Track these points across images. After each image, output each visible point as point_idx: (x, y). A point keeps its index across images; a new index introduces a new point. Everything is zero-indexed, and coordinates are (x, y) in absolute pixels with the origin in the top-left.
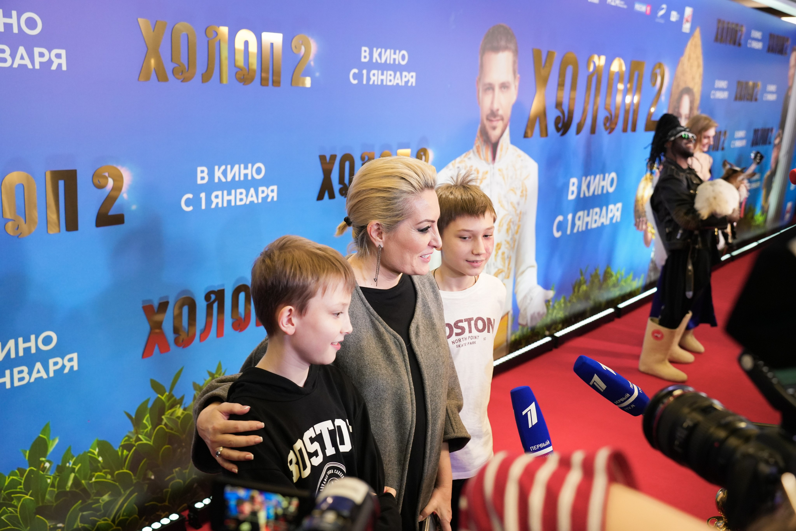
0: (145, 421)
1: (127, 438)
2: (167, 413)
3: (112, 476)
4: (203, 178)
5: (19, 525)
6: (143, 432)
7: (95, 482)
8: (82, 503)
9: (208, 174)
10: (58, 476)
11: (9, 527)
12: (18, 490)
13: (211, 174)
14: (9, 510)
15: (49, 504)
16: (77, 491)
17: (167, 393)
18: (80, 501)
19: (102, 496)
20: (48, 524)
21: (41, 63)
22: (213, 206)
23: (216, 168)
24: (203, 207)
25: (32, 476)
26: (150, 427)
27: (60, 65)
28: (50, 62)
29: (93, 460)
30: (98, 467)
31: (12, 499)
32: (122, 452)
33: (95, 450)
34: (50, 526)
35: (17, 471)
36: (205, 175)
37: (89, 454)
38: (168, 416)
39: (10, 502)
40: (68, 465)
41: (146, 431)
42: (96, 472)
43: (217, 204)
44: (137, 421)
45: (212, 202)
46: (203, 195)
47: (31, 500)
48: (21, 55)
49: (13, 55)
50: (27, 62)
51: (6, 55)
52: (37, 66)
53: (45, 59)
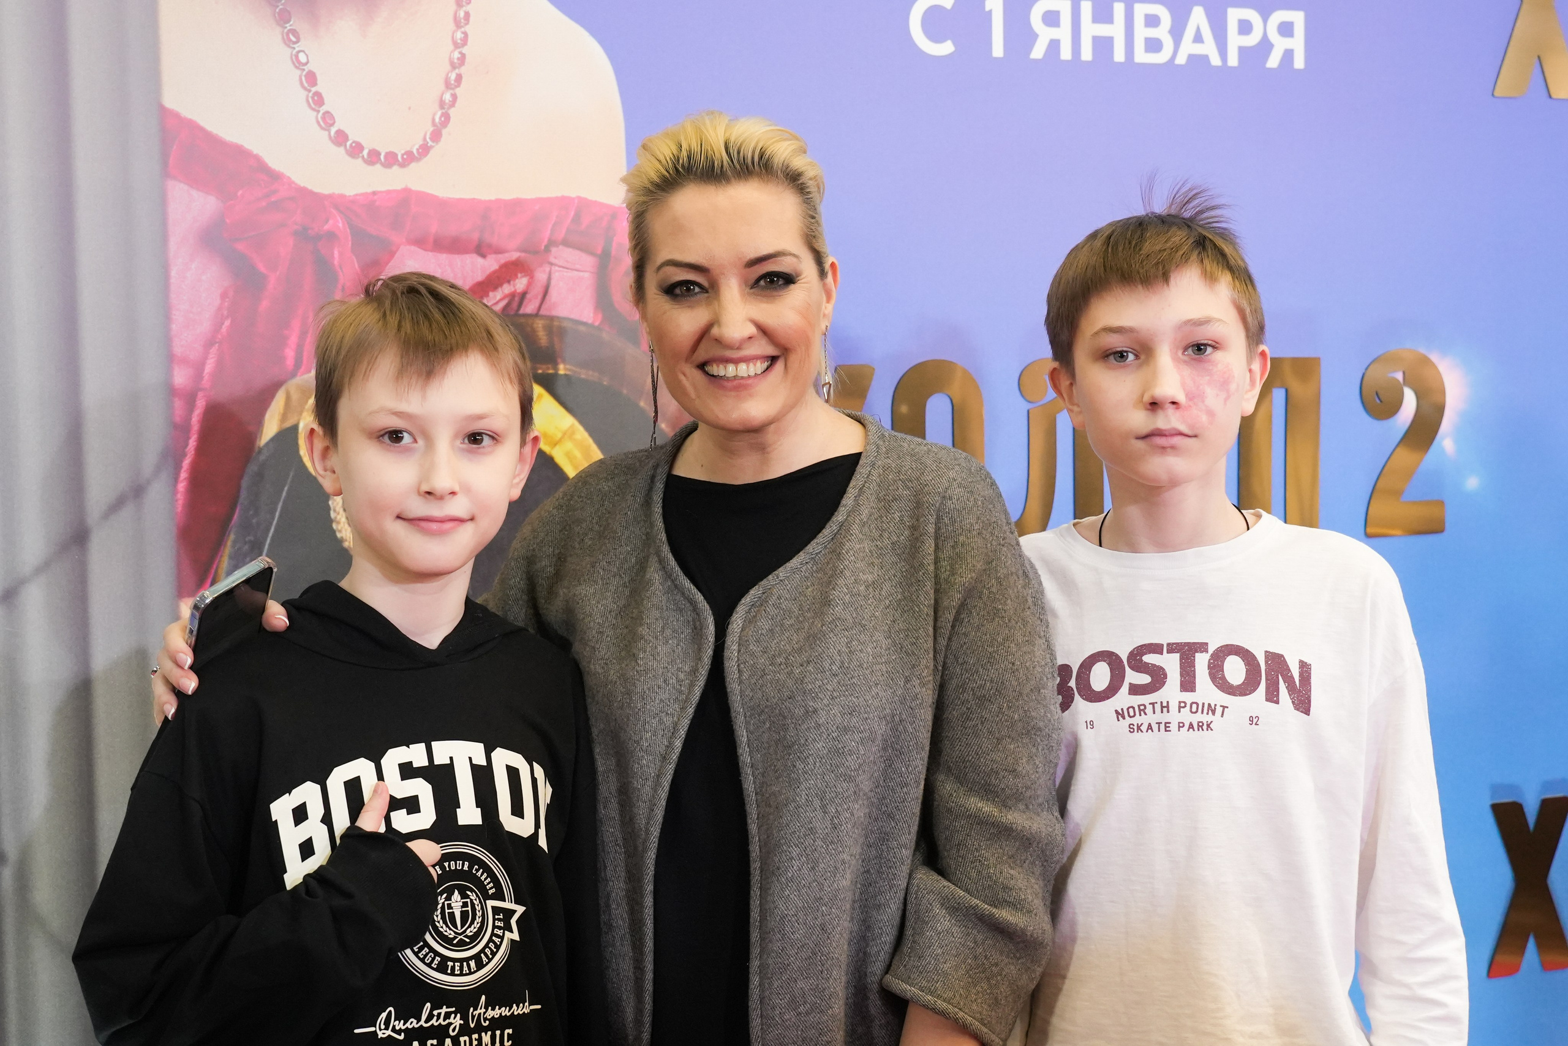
21: (1242, 50)
27: (1288, 54)
28: (1265, 46)
48: (1198, 30)
49: (1177, 33)
50: (1209, 48)
51: (1162, 32)
52: (1233, 60)
53: (1252, 40)
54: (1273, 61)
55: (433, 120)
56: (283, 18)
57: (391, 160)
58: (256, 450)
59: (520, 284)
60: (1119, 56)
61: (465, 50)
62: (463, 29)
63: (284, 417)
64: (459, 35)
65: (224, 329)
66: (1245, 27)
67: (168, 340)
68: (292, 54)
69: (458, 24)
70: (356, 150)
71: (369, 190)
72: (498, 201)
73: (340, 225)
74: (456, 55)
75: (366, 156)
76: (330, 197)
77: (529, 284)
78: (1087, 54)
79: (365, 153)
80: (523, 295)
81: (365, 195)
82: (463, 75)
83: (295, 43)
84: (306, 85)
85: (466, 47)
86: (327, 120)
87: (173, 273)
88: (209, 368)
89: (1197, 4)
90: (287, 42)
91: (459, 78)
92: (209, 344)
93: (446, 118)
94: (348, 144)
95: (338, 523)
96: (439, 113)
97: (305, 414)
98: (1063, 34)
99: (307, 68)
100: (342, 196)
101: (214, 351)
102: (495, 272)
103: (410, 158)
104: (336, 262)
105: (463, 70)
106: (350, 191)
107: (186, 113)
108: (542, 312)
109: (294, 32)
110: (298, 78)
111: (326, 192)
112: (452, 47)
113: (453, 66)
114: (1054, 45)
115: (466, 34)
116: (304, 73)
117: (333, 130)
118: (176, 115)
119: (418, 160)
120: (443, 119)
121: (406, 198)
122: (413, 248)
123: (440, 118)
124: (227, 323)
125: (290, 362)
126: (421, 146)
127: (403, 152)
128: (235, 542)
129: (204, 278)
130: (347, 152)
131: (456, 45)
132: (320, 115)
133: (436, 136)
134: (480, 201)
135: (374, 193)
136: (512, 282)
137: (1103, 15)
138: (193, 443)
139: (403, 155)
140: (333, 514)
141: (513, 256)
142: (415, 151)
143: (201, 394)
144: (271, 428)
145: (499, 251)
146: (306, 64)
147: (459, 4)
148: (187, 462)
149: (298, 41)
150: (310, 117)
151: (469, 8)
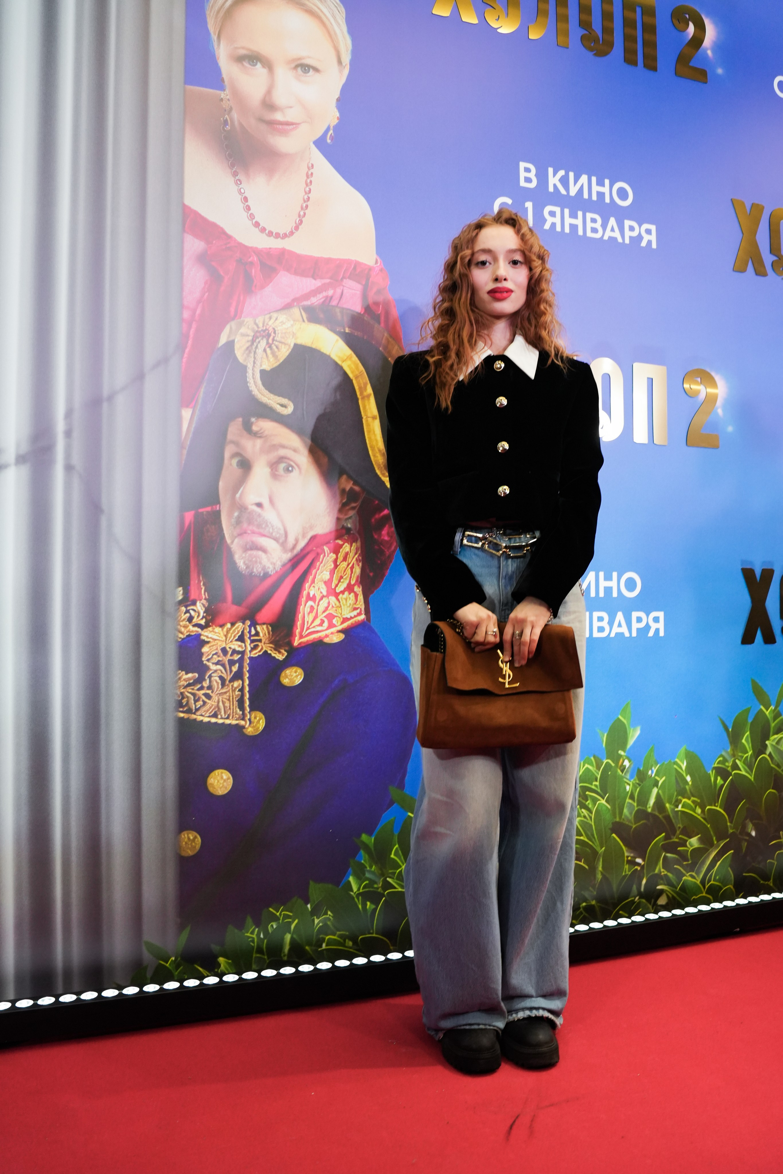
0: (744, 741)
1: (721, 759)
2: (772, 738)
3: (703, 811)
5: (593, 840)
6: (742, 757)
7: (683, 812)
8: (666, 838)
10: (639, 785)
11: (582, 838)
12: (593, 787)
14: (583, 812)
15: (627, 823)
16: (660, 816)
17: (772, 707)
18: (664, 834)
19: (690, 837)
20: (626, 854)
21: (631, 238)
25: (610, 773)
26: (750, 753)
27: (650, 242)
28: (640, 237)
29: (679, 777)
30: (685, 789)
31: (586, 798)
32: (716, 779)
33: (683, 764)
34: (628, 857)
35: (592, 758)
37: (675, 766)
38: (774, 743)
39: (584, 802)
40: (650, 772)
41: (745, 756)
42: (684, 798)
44: (734, 738)
47: (607, 807)
48: (612, 227)
49: (604, 227)
50: (617, 233)
51: (598, 225)
52: (627, 241)
53: (635, 233)
54: (644, 244)
55: (296, 222)
56: (235, 174)
57: (277, 236)
58: (217, 348)
59: (330, 292)
61: (310, 195)
62: (309, 187)
63: (229, 337)
64: (307, 189)
65: (206, 297)
66: (632, 227)
68: (238, 189)
69: (307, 185)
70: (263, 230)
71: (268, 247)
72: (321, 258)
73: (255, 259)
74: (306, 197)
76: (251, 248)
77: (334, 293)
78: (567, 230)
79: (267, 232)
80: (331, 297)
81: (266, 249)
83: (239, 184)
84: (244, 201)
85: (310, 194)
86: (252, 217)
87: (185, 271)
88: (198, 312)
89: (612, 216)
90: (236, 184)
91: (307, 206)
93: (301, 222)
94: (260, 227)
95: (250, 383)
96: (298, 219)
97: (238, 336)
98: (557, 220)
99: (244, 195)
100: (256, 248)
101: (201, 305)
102: (319, 286)
103: (285, 236)
104: (253, 274)
105: (309, 203)
106: (260, 246)
107: (194, 207)
108: (339, 305)
109: (240, 180)
110: (240, 199)
111: (250, 245)
112: (304, 194)
113: (305, 202)
114: (553, 225)
115: (310, 190)
116: (243, 197)
117: (254, 221)
118: (189, 208)
119: (289, 237)
121: (283, 252)
122: (285, 272)
123: (299, 221)
124: (207, 294)
125: (232, 313)
126: (290, 232)
127: (282, 233)
128: (206, 386)
129: (198, 275)
130: (259, 230)
132: (249, 214)
133: (297, 228)
134: (314, 257)
135: (270, 248)
136: (327, 291)
137: (573, 215)
138: (190, 342)
139: (282, 235)
140: (248, 380)
141: (328, 281)
142: (288, 233)
143: (194, 323)
144: (223, 340)
145: (322, 278)
146: (244, 192)
147: (308, 177)
148: (187, 350)
149: (241, 184)
150: (245, 214)
151: (312, 179)
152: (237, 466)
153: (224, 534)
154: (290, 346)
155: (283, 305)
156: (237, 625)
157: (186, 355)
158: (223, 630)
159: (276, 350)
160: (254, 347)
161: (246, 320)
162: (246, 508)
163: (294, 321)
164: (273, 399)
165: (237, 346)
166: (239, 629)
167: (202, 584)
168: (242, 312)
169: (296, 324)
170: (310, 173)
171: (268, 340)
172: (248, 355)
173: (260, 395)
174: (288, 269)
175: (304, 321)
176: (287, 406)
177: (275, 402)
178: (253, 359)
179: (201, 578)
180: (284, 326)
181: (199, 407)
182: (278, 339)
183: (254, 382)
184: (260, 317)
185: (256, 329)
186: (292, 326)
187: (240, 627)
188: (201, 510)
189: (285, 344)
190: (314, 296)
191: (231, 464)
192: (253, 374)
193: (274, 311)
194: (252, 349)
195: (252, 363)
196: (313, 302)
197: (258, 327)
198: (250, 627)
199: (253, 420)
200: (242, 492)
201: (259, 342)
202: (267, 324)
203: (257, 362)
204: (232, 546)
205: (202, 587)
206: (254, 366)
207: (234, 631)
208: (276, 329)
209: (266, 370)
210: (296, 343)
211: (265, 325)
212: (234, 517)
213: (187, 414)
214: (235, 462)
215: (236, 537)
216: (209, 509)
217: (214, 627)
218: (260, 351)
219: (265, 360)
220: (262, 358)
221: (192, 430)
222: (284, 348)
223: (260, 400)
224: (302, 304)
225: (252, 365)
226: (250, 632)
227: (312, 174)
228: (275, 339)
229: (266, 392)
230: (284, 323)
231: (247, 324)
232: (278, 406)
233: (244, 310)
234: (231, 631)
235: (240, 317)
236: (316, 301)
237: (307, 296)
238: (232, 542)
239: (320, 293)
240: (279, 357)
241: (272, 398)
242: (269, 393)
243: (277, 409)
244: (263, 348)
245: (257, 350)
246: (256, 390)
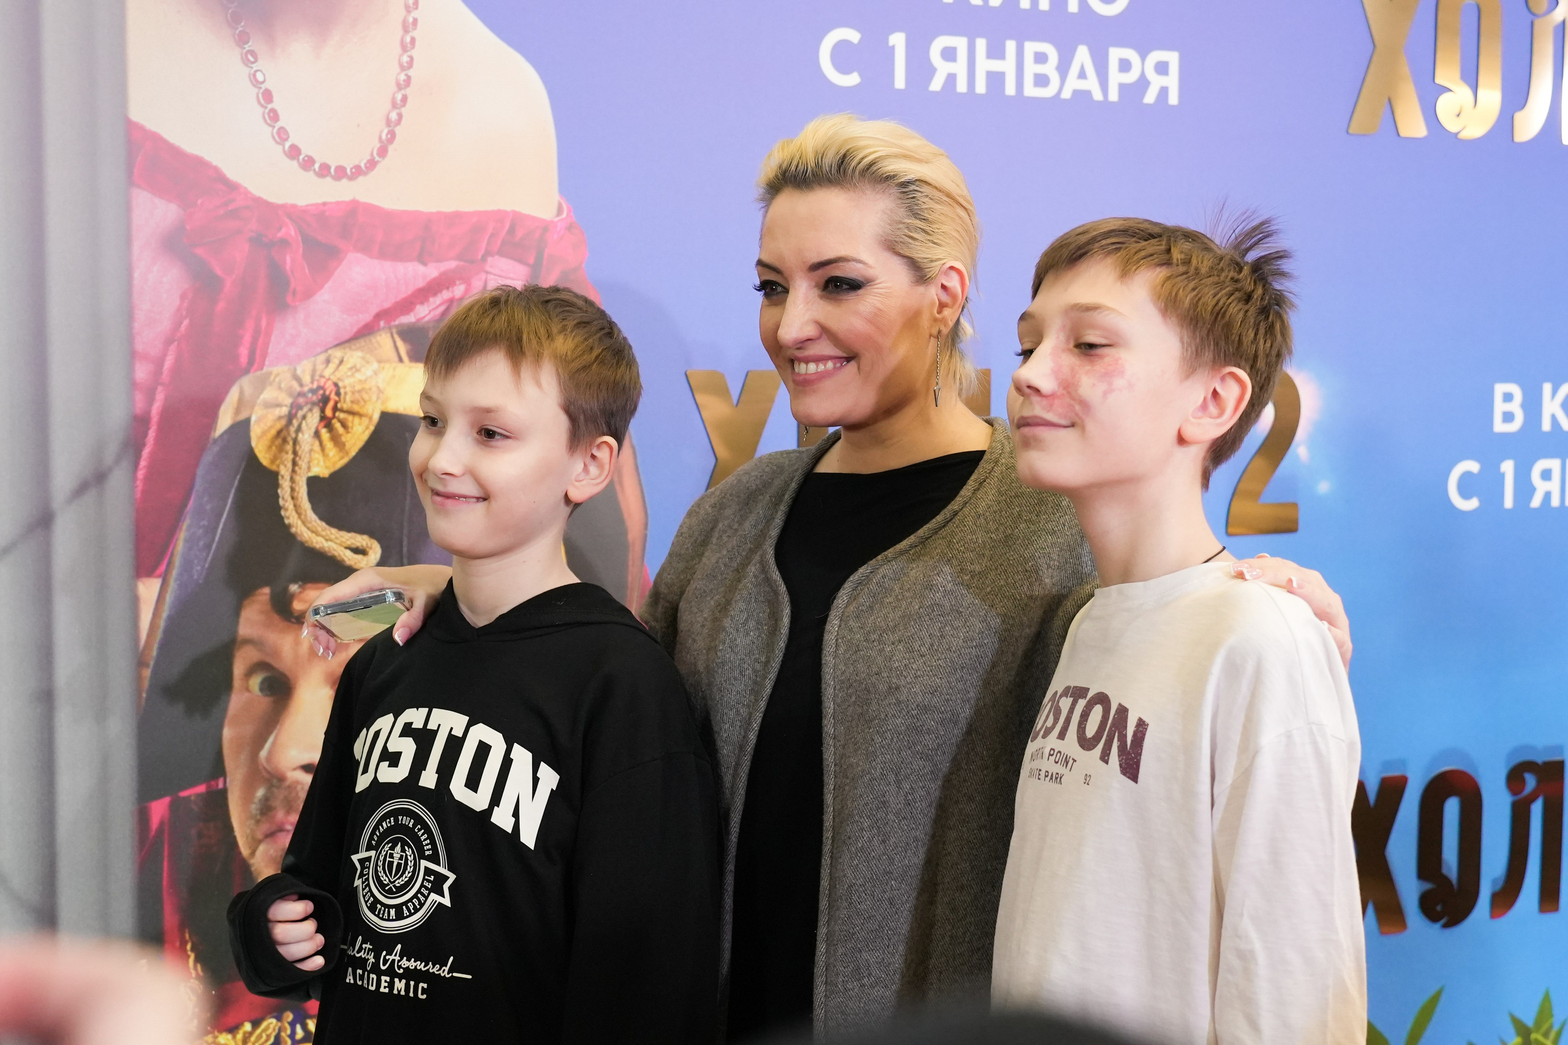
4: (1508, 417)
9: (1524, 406)
13: (1533, 406)
21: (1122, 87)
22: (1536, 502)
23: (1547, 388)
24: (1509, 502)
27: (1164, 92)
28: (1143, 83)
36: (1515, 407)
43: (1548, 496)
45: (1533, 490)
46: (1508, 467)
48: (1082, 68)
49: (1063, 69)
50: (1092, 84)
51: (1050, 69)
52: (1114, 96)
53: (1131, 77)
54: (1150, 98)
55: (380, 137)
56: (242, 39)
57: (341, 173)
58: (211, 441)
59: (459, 290)
60: (1010, 89)
61: (411, 73)
62: (409, 53)
63: (238, 411)
64: (405, 59)
65: (183, 328)
66: (1125, 66)
67: (131, 338)
68: (250, 74)
69: (404, 48)
70: (308, 163)
71: (320, 201)
72: (439, 213)
73: (293, 233)
74: (402, 77)
75: (317, 169)
76: (284, 206)
77: (467, 291)
78: (981, 88)
79: (317, 166)
80: (461, 300)
81: (316, 205)
82: (408, 96)
83: (253, 63)
84: (262, 101)
85: (411, 70)
86: (282, 135)
87: (136, 275)
88: (168, 364)
89: (1082, 43)
90: (246, 62)
91: (405, 99)
92: (168, 342)
93: (392, 136)
94: (301, 157)
95: (286, 510)
96: (386, 131)
97: (256, 408)
98: (960, 67)
99: (264, 86)
100: (294, 206)
101: (173, 348)
102: (434, 279)
103: (358, 172)
104: (288, 268)
105: (408, 91)
106: (302, 202)
107: (151, 125)
109: (252, 53)
110: (255, 96)
111: (280, 202)
112: (399, 70)
113: (399, 87)
114: (951, 79)
115: (411, 58)
116: (261, 91)
117: (287, 145)
118: (141, 128)
119: (365, 174)
120: (389, 136)
121: (354, 208)
122: (359, 255)
123: (387, 135)
124: (186, 322)
125: (244, 360)
126: (369, 161)
127: (352, 166)
128: (190, 526)
129: (165, 280)
130: (300, 165)
131: (403, 68)
132: (275, 130)
133: (383, 151)
134: (421, 213)
135: (324, 204)
136: (451, 289)
137: (996, 52)
138: (152, 434)
139: (351, 169)
140: (281, 502)
141: (452, 264)
142: (363, 165)
143: (160, 388)
144: (225, 421)
145: (439, 260)
146: (263, 82)
147: (406, 30)
148: (146, 452)
149: (256, 61)
150: (266, 132)
151: (415, 34)
152: (261, 690)
153: (235, 837)
154: (371, 419)
155: (355, 330)
156: (264, 1024)
157: (143, 463)
158: (234, 1037)
159: (341, 430)
160: (292, 429)
161: (275, 370)
162: (281, 779)
163: (380, 362)
164: (336, 538)
165: (255, 431)
166: (269, 1032)
167: (189, 947)
168: (264, 355)
169: (383, 368)
170: (411, 20)
171: (323, 411)
172: (281, 449)
173: (309, 533)
174: (366, 248)
175: (401, 360)
176: (368, 549)
177: (341, 545)
178: (290, 456)
179: (187, 936)
180: (358, 376)
181: (175, 573)
182: (345, 407)
183: (295, 506)
184: (305, 362)
185: (298, 389)
186: (376, 373)
187: (272, 1026)
188: (184, 794)
189: (360, 415)
190: (422, 303)
191: (248, 689)
192: (293, 489)
193: (337, 345)
194: (289, 434)
195: (290, 465)
196: (422, 315)
197: (301, 385)
198: (293, 1025)
199: (294, 588)
200: (274, 744)
201: (304, 417)
202: (322, 376)
203: (300, 463)
204: (252, 861)
205: (189, 953)
206: (293, 471)
207: (260, 1037)
208: (341, 384)
209: (322, 476)
210: (386, 410)
211: (317, 377)
212: (256, 800)
213: (149, 590)
214: (256, 682)
215: (260, 842)
216: (201, 789)
217: (216, 1033)
218: (306, 438)
219: (318, 456)
220: (311, 451)
221: (162, 624)
222: (360, 424)
223: (309, 544)
224: (397, 322)
225: (290, 470)
226: (292, 1036)
227: (415, 21)
228: (339, 406)
229: (320, 525)
230: (358, 370)
231: (277, 380)
232: (349, 553)
233: (270, 350)
234: (253, 1039)
235: (262, 369)
236: (427, 312)
237: (407, 305)
238: (253, 853)
239: (435, 294)
240: (348, 446)
241: (333, 537)
242: (327, 527)
243: (346, 559)
244: (313, 430)
245: (300, 435)
246: (299, 523)
